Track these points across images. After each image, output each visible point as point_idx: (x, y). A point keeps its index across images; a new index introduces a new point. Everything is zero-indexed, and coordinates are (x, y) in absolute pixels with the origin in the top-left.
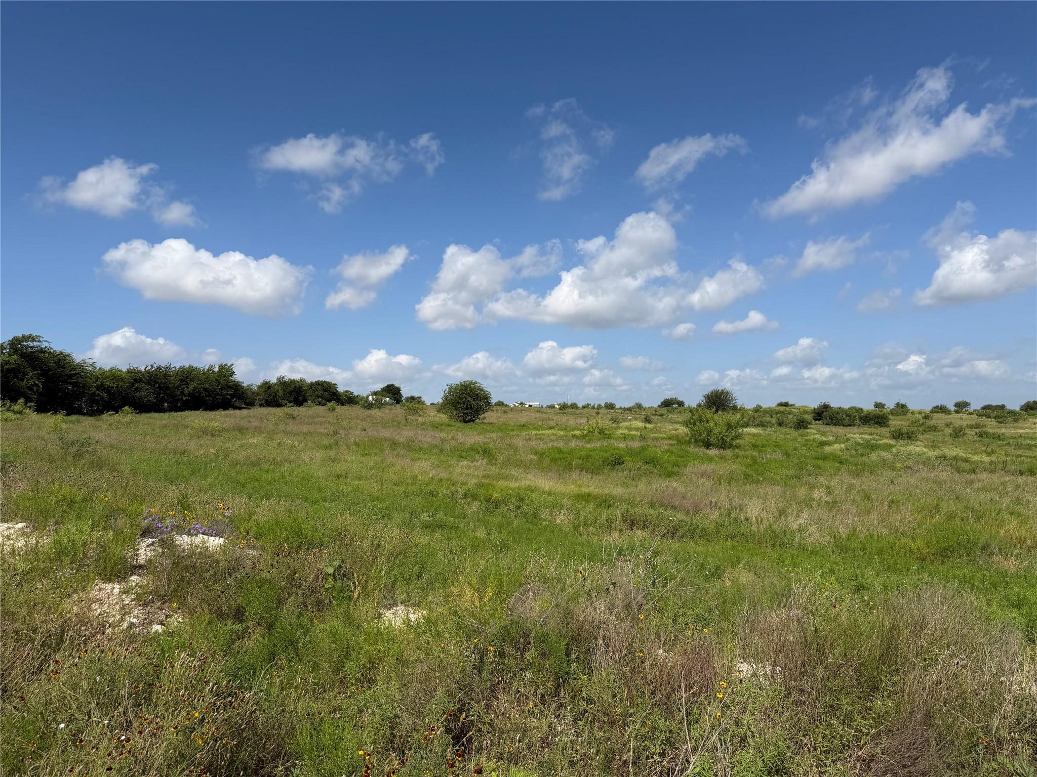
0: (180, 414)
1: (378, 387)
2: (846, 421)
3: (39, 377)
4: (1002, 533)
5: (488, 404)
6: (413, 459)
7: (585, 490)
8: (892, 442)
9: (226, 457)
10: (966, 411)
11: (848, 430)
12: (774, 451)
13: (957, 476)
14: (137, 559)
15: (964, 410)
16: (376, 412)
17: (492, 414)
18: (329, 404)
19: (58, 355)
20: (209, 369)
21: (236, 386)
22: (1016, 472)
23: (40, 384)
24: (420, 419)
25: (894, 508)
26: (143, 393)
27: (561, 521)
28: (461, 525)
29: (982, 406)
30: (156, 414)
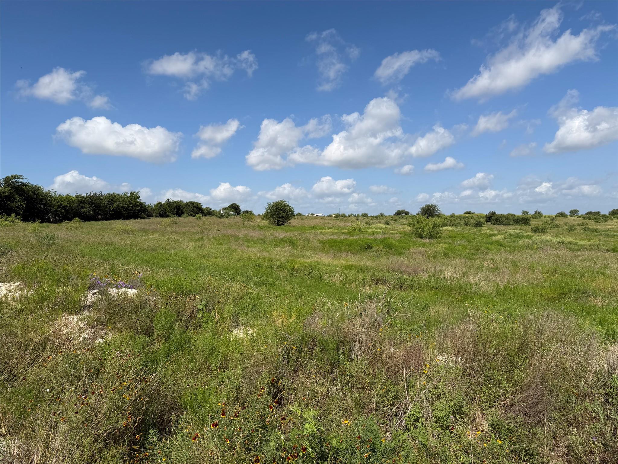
0: (108, 222)
1: (226, 205)
2: (506, 222)
3: (23, 200)
4: (594, 284)
5: (292, 214)
6: (247, 247)
7: (349, 263)
8: (532, 234)
9: (136, 246)
10: (576, 215)
11: (506, 228)
12: (461, 240)
13: (569, 253)
14: (87, 302)
15: (575, 215)
16: (225, 220)
17: (295, 220)
18: (197, 215)
19: (34, 187)
20: (125, 195)
21: (141, 205)
22: (605, 250)
23: (24, 205)
24: (252, 224)
25: (531, 271)
26: (85, 210)
27: (336, 281)
28: (277, 283)
29: (586, 212)
30: (94, 222)
